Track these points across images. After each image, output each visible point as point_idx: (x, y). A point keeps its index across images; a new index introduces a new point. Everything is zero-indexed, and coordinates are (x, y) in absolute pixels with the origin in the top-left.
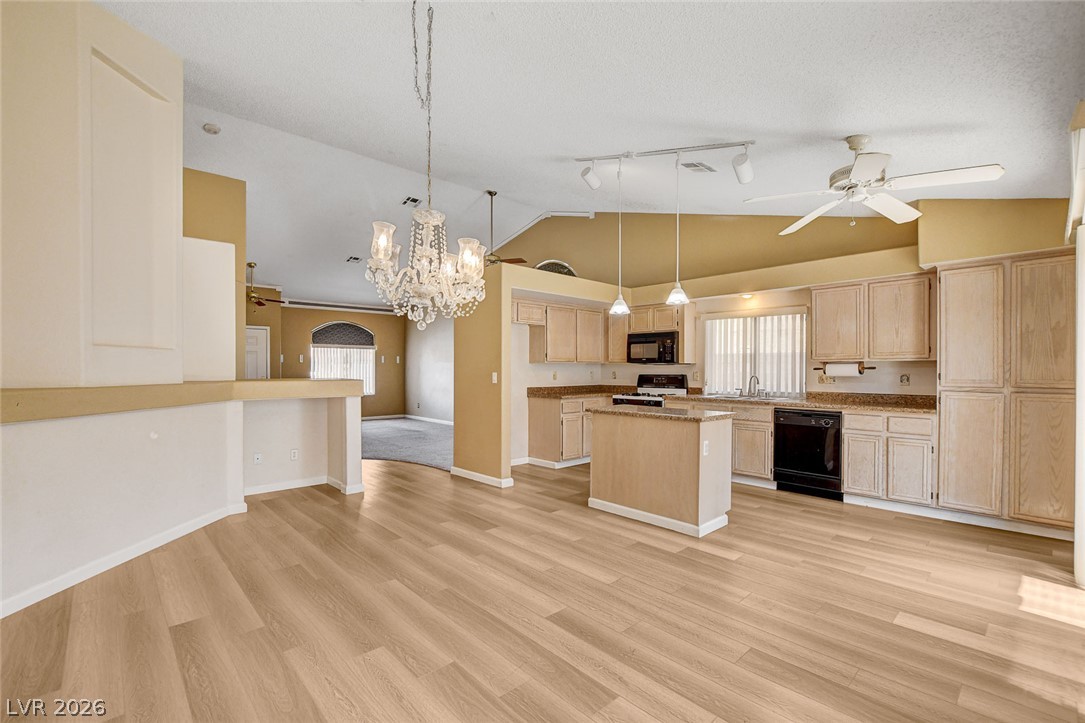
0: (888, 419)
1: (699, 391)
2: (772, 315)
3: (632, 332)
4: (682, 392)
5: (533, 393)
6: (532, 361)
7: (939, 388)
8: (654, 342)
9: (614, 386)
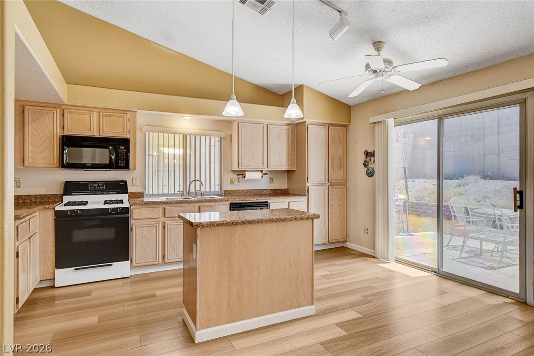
0: (289, 203)
1: (140, 195)
2: (205, 135)
4: (124, 197)
7: (307, 185)
8: (106, 147)
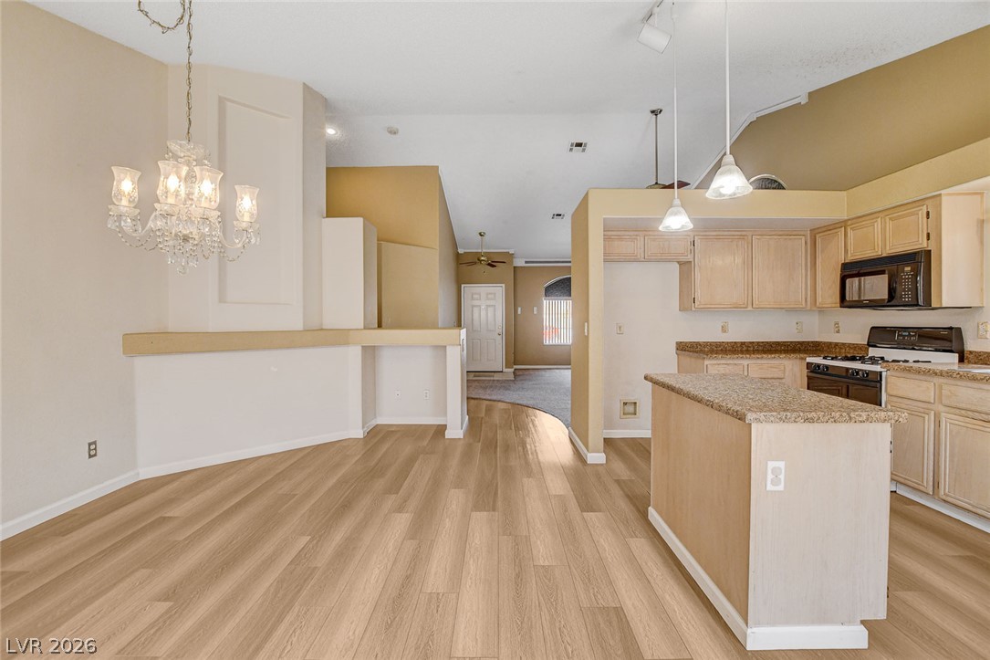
3: (850, 258)
4: (951, 360)
5: (683, 348)
6: (682, 309)
8: (882, 272)
9: (836, 344)
